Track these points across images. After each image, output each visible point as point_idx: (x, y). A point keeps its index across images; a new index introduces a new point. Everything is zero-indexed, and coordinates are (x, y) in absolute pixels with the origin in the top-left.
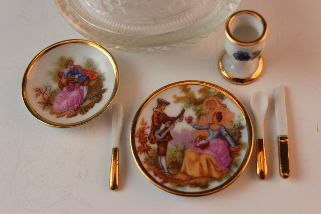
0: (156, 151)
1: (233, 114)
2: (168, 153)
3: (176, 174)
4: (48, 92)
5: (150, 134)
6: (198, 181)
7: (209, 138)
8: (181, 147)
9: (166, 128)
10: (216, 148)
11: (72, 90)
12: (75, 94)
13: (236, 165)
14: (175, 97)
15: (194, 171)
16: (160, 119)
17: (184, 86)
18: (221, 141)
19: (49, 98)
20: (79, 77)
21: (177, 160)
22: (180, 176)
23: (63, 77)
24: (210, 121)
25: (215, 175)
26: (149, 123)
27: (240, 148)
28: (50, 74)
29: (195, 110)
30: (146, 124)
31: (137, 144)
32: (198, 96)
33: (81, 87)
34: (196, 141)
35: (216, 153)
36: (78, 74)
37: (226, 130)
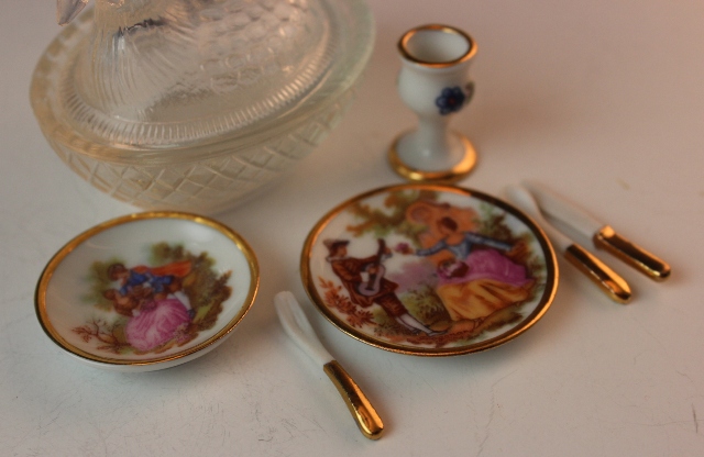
0: (385, 314)
1: (469, 211)
2: (407, 307)
3: (449, 328)
5: (352, 295)
6: (496, 319)
7: (459, 258)
8: (422, 289)
9: (372, 277)
10: (482, 266)
11: (154, 308)
12: (163, 311)
13: (538, 267)
14: (350, 229)
15: (477, 310)
16: (349, 269)
17: (354, 204)
18: (482, 254)
19: (113, 337)
21: (432, 309)
22: (457, 328)
23: (118, 296)
24: (438, 236)
25: (515, 298)
26: (337, 281)
27: (523, 245)
28: (86, 299)
29: (400, 232)
30: (331, 284)
31: (343, 317)
32: (389, 212)
33: (170, 297)
34: (440, 272)
35: (488, 270)
36: (146, 279)
37: (477, 235)
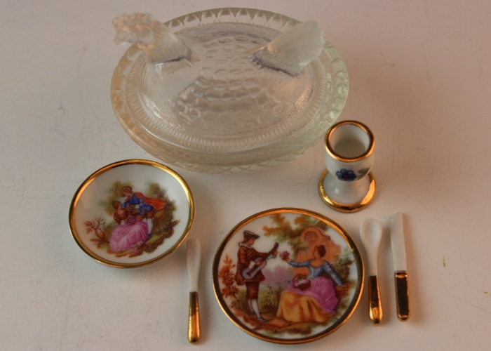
0: (245, 294)
1: (338, 248)
2: (260, 296)
3: (271, 320)
4: (101, 227)
5: (237, 274)
6: (298, 326)
7: (310, 277)
8: (275, 288)
9: (256, 267)
10: (318, 289)
11: (133, 224)
12: (136, 228)
13: (344, 306)
14: (265, 228)
15: (294, 316)
16: (248, 255)
17: (276, 215)
18: (324, 280)
19: (104, 235)
20: (141, 208)
21: (271, 304)
22: (275, 322)
23: (120, 207)
24: (310, 256)
25: (319, 319)
26: (235, 260)
27: (348, 287)
29: (291, 244)
30: (231, 262)
31: (222, 286)
32: (294, 227)
33: (145, 220)
34: (294, 281)
35: (319, 293)
36: (139, 203)
37: (331, 267)
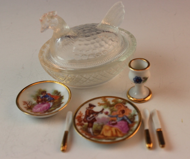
1: (130, 110)
3: (97, 135)
4: (30, 104)
5: (84, 118)
7: (117, 121)
8: (101, 124)
9: (93, 116)
10: (120, 125)
11: (44, 104)
14: (99, 103)
16: (90, 112)
17: (104, 98)
18: (123, 122)
19: (31, 107)
20: (49, 99)
21: (98, 130)
22: (100, 136)
23: (40, 98)
25: (119, 135)
27: (134, 124)
28: (32, 96)
29: (110, 109)
30: (82, 114)
31: (77, 122)
32: (112, 103)
33: (49, 103)
34: (109, 122)
35: (121, 127)
36: (48, 97)
37: (127, 117)
